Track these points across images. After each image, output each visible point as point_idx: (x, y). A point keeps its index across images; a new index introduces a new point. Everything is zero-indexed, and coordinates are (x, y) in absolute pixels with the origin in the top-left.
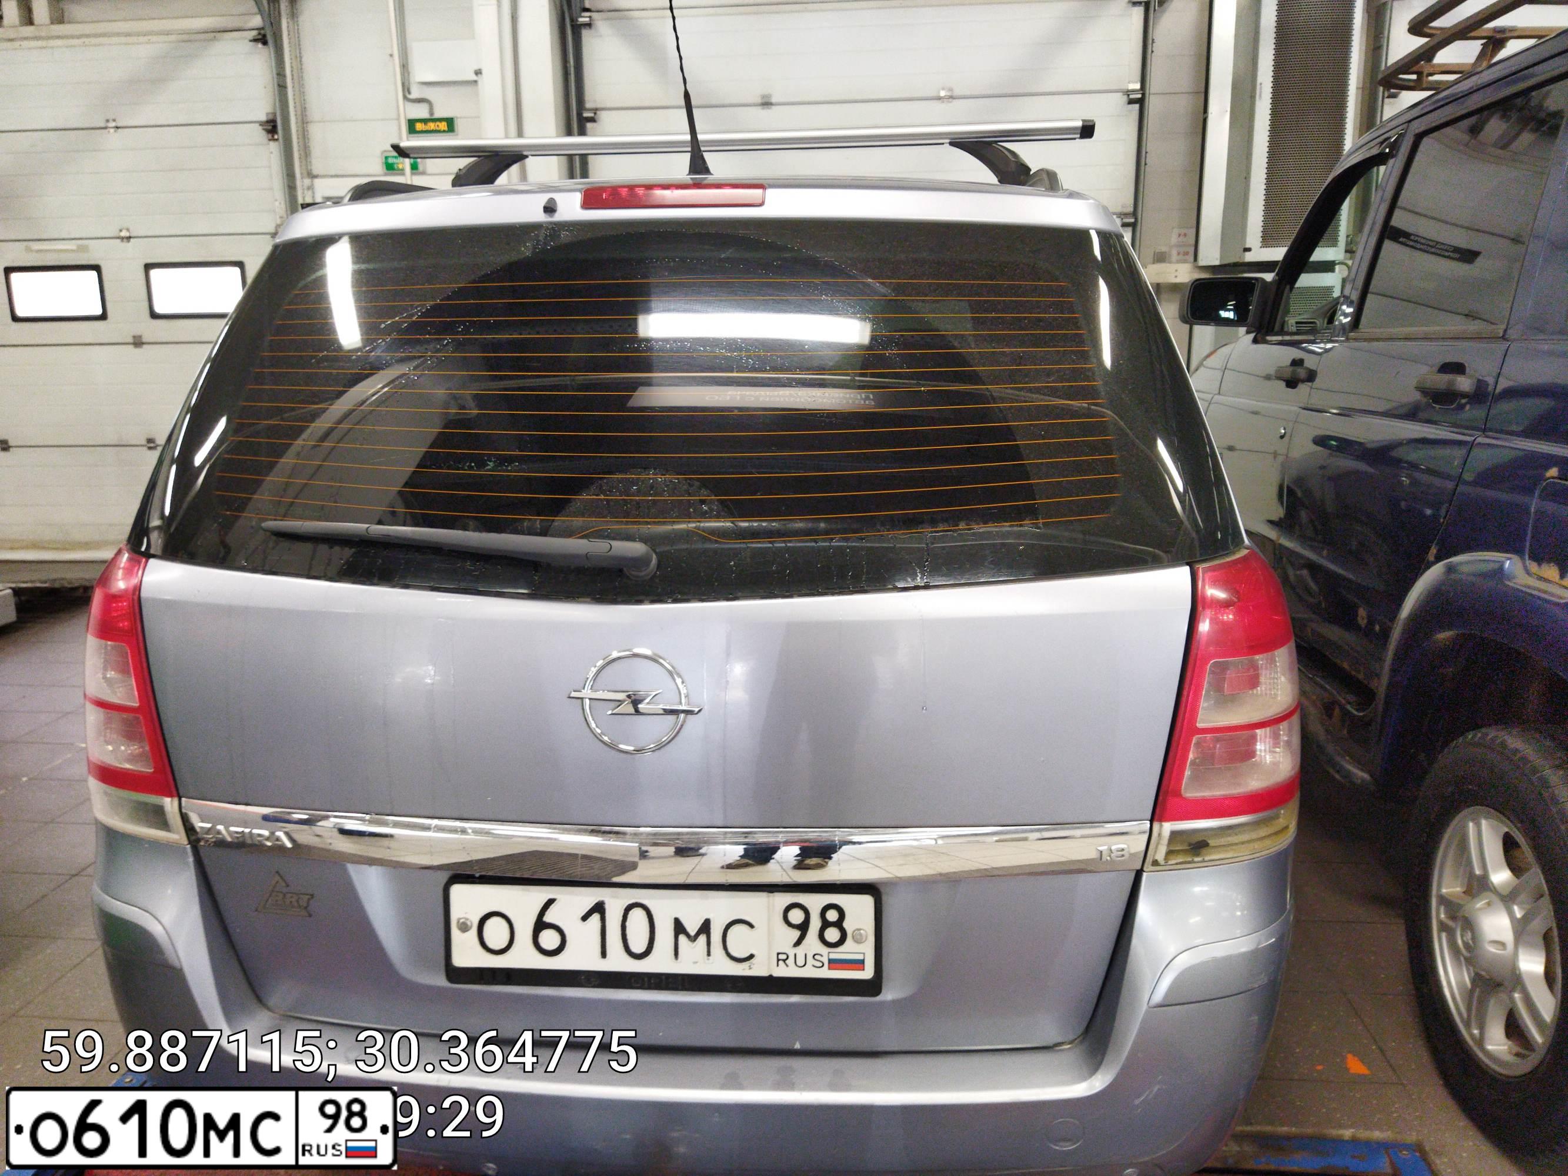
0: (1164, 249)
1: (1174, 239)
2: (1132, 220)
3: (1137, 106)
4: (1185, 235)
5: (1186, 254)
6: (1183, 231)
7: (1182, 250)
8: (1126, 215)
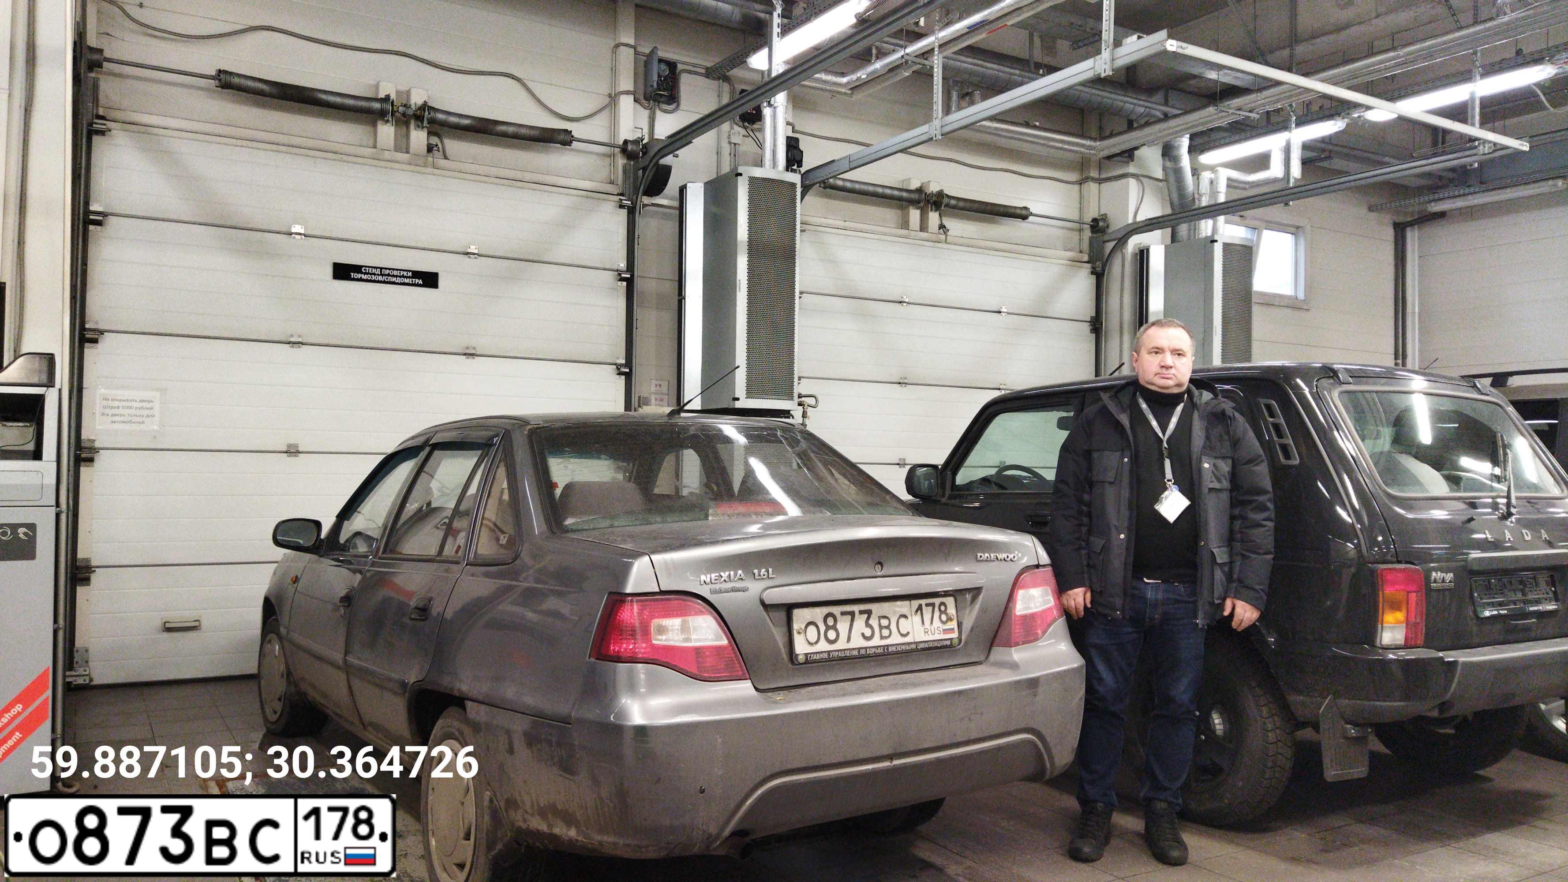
0: (645, 394)
1: (653, 389)
2: (628, 370)
3: (625, 283)
4: (660, 385)
5: (662, 400)
6: (658, 383)
7: (658, 397)
8: (621, 365)
